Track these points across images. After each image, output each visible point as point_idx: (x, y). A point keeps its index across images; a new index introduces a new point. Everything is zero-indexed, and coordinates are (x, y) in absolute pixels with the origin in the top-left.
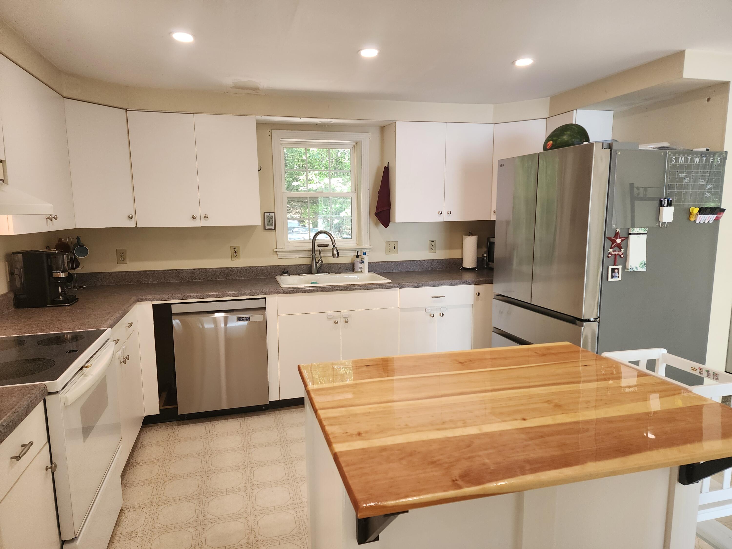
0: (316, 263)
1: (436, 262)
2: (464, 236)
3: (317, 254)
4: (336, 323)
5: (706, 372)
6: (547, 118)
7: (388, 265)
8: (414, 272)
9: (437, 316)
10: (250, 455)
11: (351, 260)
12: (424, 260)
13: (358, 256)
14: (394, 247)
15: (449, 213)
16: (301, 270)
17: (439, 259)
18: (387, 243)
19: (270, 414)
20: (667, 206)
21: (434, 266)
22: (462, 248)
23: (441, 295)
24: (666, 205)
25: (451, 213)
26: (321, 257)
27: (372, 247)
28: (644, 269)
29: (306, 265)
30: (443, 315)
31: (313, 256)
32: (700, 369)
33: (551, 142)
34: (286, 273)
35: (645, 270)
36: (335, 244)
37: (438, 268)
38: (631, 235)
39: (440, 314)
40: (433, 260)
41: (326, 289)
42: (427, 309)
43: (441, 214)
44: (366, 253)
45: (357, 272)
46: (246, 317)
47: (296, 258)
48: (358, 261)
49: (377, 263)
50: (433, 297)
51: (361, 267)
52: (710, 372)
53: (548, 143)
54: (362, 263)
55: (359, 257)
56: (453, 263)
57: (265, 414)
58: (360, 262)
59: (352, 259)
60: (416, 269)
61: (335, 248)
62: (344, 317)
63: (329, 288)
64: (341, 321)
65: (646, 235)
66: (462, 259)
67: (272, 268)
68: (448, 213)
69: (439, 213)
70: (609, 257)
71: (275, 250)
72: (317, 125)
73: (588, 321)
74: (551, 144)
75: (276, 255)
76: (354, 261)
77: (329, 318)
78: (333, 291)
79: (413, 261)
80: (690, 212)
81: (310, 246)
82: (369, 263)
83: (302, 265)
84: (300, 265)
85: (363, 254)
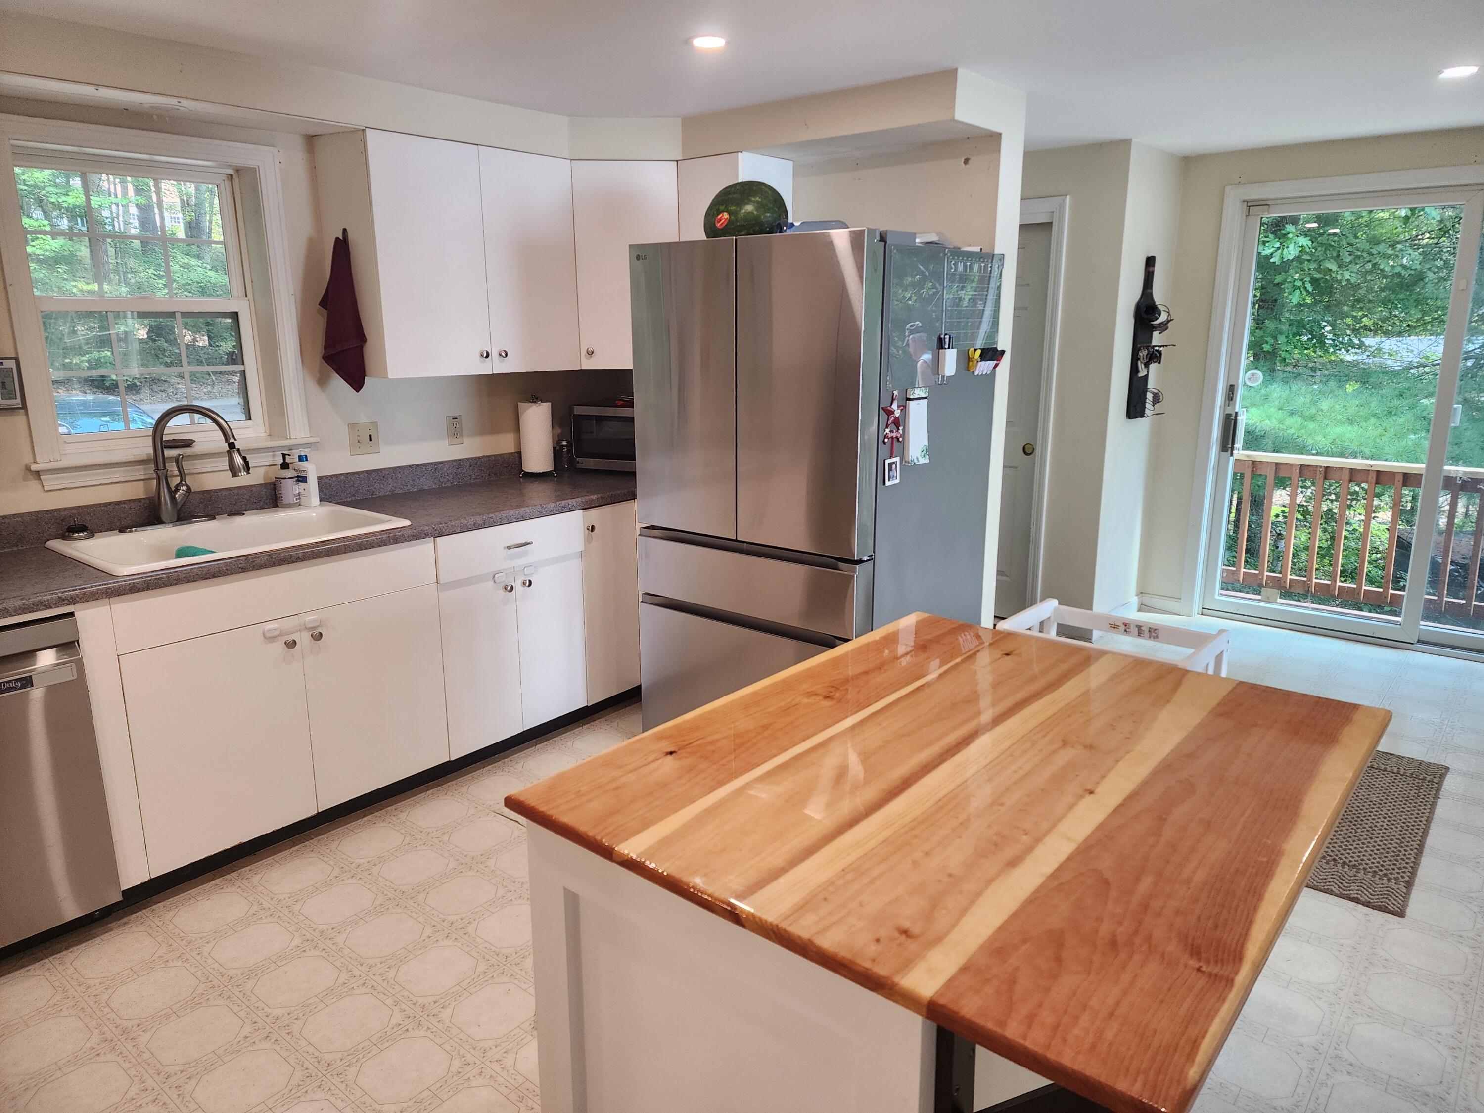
0: (172, 493)
1: (467, 464)
2: (522, 405)
3: (172, 468)
4: (292, 644)
5: (1137, 629)
6: (677, 161)
7: (361, 481)
8: (421, 491)
9: (518, 585)
10: (146, 1056)
11: (264, 478)
12: (442, 463)
13: (285, 466)
14: (370, 436)
15: (503, 354)
16: (122, 516)
17: (472, 458)
18: (352, 427)
19: (125, 923)
20: (949, 348)
21: (464, 474)
22: (517, 429)
23: (523, 541)
24: (947, 346)
25: (506, 355)
26: (182, 475)
27: (317, 439)
28: (926, 460)
29: (134, 500)
30: (530, 582)
31: (161, 475)
32: (1126, 626)
33: (726, 215)
34: (82, 531)
35: (928, 461)
36: (235, 440)
37: (474, 477)
38: (911, 402)
39: (524, 584)
40: (460, 460)
41: (254, 564)
42: (496, 576)
43: (487, 356)
44: (306, 456)
45: (289, 506)
46: (17, 680)
47: (101, 484)
48: (289, 478)
49: (334, 479)
50: (509, 548)
51: (297, 492)
52: (1143, 628)
53: (719, 217)
54: (299, 481)
55: (289, 468)
56: (501, 465)
57: (112, 930)
58: (295, 480)
59: (266, 473)
60: (427, 483)
61: (236, 452)
62: (308, 626)
63: (261, 561)
64: (304, 639)
65: (926, 400)
66: (519, 453)
67: (28, 519)
68: (500, 355)
69: (482, 356)
70: (884, 443)
71: (34, 467)
72: (126, 110)
73: (861, 562)
74: (726, 219)
75: (37, 482)
76: (276, 478)
77: (269, 638)
78: (274, 565)
79: (417, 465)
80: (969, 358)
81: (146, 449)
82: (320, 479)
83: (124, 502)
84: (118, 503)
85: (300, 460)
